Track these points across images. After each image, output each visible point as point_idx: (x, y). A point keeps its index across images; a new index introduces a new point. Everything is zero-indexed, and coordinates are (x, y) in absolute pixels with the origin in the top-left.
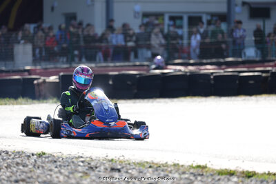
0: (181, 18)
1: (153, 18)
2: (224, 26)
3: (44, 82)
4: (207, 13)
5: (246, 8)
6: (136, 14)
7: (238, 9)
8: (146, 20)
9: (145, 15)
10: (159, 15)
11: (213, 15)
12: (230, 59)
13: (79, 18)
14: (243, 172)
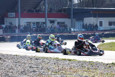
0: (35, 23)
1: (29, 23)
2: (44, 25)
3: (7, 37)
4: (41, 22)
5: (49, 21)
6: (25, 22)
7: (48, 21)
8: (27, 24)
9: (27, 23)
10: (30, 23)
11: (42, 22)
12: (46, 32)
13: (12, 23)
14: (68, 59)
